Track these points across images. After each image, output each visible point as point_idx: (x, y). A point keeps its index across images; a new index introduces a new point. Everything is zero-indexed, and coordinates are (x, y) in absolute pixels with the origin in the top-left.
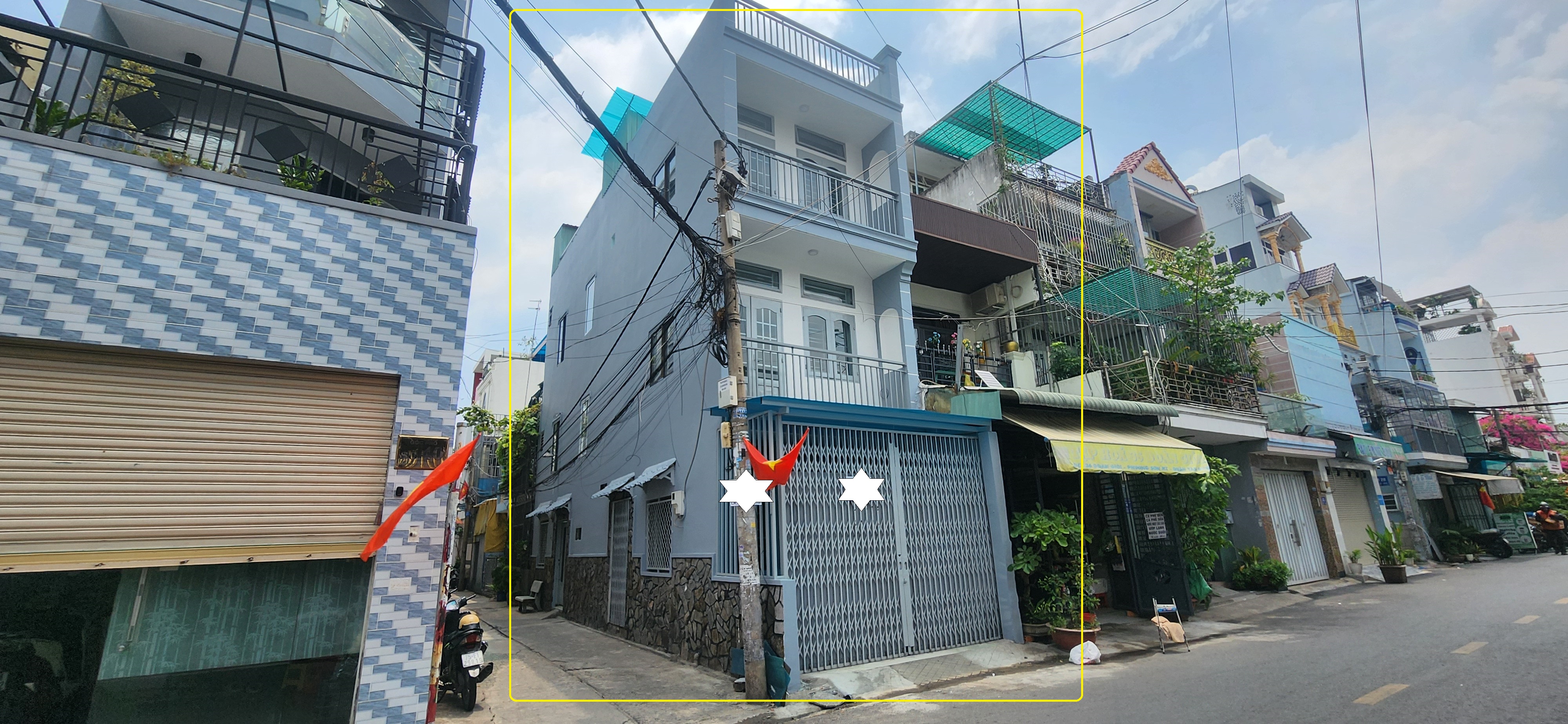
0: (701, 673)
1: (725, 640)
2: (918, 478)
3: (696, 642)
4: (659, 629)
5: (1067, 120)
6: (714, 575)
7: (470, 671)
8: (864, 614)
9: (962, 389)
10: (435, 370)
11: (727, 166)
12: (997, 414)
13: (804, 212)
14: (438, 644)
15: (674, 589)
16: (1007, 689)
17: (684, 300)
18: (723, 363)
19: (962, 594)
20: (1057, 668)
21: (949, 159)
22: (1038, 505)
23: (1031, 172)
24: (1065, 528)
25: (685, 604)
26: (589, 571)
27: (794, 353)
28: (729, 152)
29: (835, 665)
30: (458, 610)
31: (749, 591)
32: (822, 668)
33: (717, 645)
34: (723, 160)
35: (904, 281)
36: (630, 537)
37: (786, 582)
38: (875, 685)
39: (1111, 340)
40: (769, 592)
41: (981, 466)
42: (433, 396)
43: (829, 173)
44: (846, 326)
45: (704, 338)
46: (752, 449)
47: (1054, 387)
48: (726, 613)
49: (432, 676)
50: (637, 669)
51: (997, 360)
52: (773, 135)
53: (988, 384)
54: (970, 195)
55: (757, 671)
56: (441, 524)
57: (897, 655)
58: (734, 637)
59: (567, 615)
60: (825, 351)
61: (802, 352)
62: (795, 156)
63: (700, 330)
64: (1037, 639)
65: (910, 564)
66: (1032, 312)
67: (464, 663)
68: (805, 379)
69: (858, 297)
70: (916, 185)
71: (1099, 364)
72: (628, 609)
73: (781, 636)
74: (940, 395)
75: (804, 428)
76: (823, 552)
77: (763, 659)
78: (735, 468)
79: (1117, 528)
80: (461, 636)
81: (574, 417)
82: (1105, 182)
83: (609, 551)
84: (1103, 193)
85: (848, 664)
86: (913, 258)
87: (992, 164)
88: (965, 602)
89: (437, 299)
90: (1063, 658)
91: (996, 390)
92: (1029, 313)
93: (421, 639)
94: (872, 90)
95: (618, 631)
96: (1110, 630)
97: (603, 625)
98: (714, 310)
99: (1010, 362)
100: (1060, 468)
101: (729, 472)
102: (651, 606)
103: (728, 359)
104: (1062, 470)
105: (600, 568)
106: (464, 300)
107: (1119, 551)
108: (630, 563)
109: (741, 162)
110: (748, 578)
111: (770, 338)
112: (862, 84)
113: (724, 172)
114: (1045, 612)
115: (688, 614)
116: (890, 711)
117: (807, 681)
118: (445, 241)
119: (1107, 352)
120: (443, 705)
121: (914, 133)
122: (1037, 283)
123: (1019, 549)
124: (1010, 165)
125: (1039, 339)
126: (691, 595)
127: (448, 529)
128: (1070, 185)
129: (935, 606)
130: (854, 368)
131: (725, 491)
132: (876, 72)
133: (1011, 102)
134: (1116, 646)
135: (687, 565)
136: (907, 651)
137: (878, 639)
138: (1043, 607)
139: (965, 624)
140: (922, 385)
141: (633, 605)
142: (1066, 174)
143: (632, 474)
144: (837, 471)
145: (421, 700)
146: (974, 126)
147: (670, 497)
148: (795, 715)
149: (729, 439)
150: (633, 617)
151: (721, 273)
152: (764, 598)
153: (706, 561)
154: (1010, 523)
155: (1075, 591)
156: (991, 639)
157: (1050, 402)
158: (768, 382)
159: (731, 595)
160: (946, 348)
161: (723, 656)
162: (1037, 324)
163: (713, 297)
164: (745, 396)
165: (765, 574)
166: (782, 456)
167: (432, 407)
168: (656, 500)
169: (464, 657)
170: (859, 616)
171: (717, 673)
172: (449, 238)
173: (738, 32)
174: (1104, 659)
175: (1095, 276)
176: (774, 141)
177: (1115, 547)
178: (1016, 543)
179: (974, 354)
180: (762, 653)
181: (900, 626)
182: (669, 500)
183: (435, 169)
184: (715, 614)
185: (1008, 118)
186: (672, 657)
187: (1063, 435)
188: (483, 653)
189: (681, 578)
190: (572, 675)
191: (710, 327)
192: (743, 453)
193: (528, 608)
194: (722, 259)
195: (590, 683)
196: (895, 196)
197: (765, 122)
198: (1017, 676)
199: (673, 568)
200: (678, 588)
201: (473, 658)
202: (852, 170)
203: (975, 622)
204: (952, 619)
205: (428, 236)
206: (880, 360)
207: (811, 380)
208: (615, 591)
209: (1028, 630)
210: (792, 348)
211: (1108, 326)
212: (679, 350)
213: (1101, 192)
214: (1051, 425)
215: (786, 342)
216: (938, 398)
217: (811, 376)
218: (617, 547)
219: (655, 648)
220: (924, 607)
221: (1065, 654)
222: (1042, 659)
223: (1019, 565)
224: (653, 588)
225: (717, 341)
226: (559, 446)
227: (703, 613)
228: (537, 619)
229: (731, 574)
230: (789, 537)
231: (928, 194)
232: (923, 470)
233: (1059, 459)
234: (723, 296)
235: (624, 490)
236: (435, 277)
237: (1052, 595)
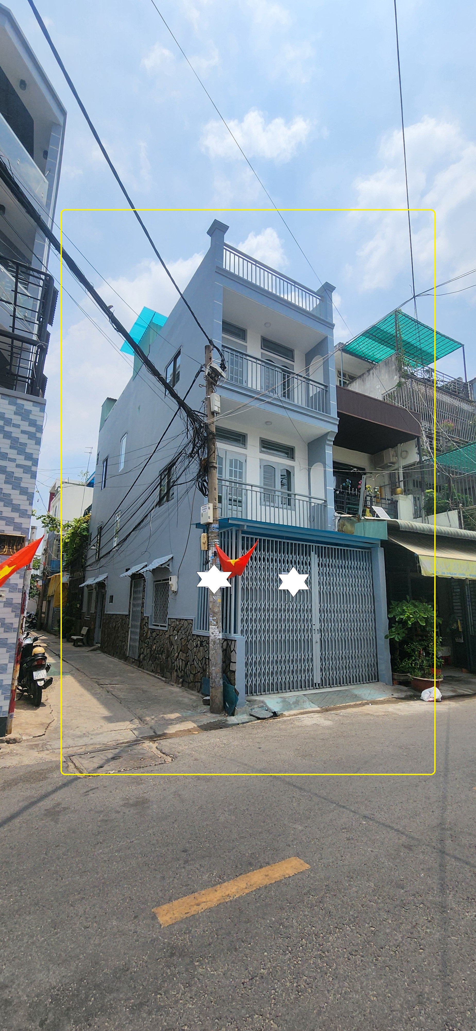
0: (183, 691)
1: (199, 672)
2: (329, 575)
3: (181, 672)
4: (159, 663)
5: (447, 338)
6: (194, 630)
7: (38, 682)
8: (289, 661)
9: (363, 518)
10: (18, 492)
11: (213, 363)
12: (384, 536)
13: (263, 395)
14: (17, 665)
15: (169, 638)
16: (378, 714)
17: (182, 451)
18: (205, 495)
19: (354, 652)
20: (412, 703)
21: (365, 362)
22: (408, 597)
23: (420, 374)
24: (424, 613)
25: (176, 647)
26: (117, 623)
27: (253, 490)
28: (215, 354)
29: (268, 692)
30: (32, 644)
31: (214, 642)
32: (260, 694)
33: (194, 675)
34: (211, 359)
35: (329, 445)
36: (143, 603)
37: (240, 639)
38: (293, 706)
39: (466, 490)
40: (228, 644)
41: (372, 569)
42: (16, 508)
43: (283, 370)
44: (289, 473)
45: (193, 477)
46: (221, 552)
47: (425, 520)
48: (200, 655)
49: (13, 684)
50: (144, 687)
51: (388, 500)
52: (246, 343)
53: (380, 516)
54: (377, 387)
55: (217, 693)
56: (20, 590)
57: (309, 688)
58: (204, 670)
59: (103, 649)
60: (274, 489)
61: (258, 489)
62: (259, 357)
63: (191, 472)
64: (401, 683)
65: (321, 631)
66: (414, 469)
67: (34, 677)
68: (259, 506)
69: (298, 454)
70: (342, 379)
71: (457, 505)
72: (140, 648)
73: (234, 672)
74: (348, 522)
75: (256, 539)
76: (264, 620)
77: (222, 685)
78: (209, 563)
79: (460, 615)
80: (33, 660)
81: (110, 525)
82: (471, 382)
83: (129, 611)
84: (469, 389)
85: (277, 692)
86: (336, 431)
87: (394, 367)
88: (355, 657)
89: (20, 445)
90: (417, 697)
91: (385, 520)
92: (412, 469)
93: (6, 661)
94: (314, 313)
95: (134, 662)
96: (451, 680)
97: (124, 658)
98: (200, 460)
99: (397, 501)
100: (423, 573)
101: (205, 566)
102: (154, 647)
103: (208, 492)
104: (425, 575)
105: (124, 622)
106: (37, 447)
107: (460, 630)
108: (143, 619)
109: (223, 361)
110: (215, 634)
111: (238, 479)
112: (308, 309)
113: (211, 367)
114: (407, 666)
115: (177, 654)
116: (301, 723)
117: (249, 701)
118: (25, 407)
119: (462, 498)
120: (21, 702)
121: (343, 344)
122: (419, 449)
123: (393, 625)
124: (406, 368)
125: (417, 487)
126: (179, 643)
127: (24, 594)
128: (446, 383)
129: (335, 658)
130: (292, 501)
131: (200, 579)
132: (318, 301)
133: (410, 324)
134: (452, 691)
135: (178, 623)
136: (316, 686)
137: (298, 677)
138: (406, 663)
139: (355, 671)
140: (336, 514)
141: (143, 646)
142: (444, 376)
143: (146, 563)
144: (276, 569)
145: (5, 698)
146: (383, 340)
147: (168, 579)
148: (240, 722)
149: (206, 544)
150: (143, 653)
151: (206, 435)
152: (224, 647)
153: (190, 622)
154: (388, 608)
155: (429, 654)
156: (371, 681)
157: (420, 530)
158: (235, 507)
159: (204, 644)
160: (355, 490)
161: (198, 682)
162: (417, 477)
163: (200, 451)
164: (218, 516)
165: (226, 632)
166: (240, 557)
167: (15, 515)
168: (160, 581)
169: (34, 673)
170: (286, 662)
171: (193, 692)
172: (28, 406)
173: (225, 270)
174: (443, 698)
175: (458, 446)
176: (247, 346)
177: (458, 627)
178: (392, 621)
179: (373, 495)
180: (221, 682)
181: (312, 670)
182: (168, 581)
183: (20, 358)
184: (193, 656)
185: (408, 336)
186: (166, 680)
187: (428, 552)
188: (47, 672)
189: (173, 631)
190: (103, 688)
191: (198, 471)
192: (215, 554)
193: (79, 644)
194: (207, 426)
195: (113, 693)
196: (326, 387)
197: (241, 333)
198: (386, 706)
199: (169, 625)
200: (171, 637)
201: (40, 674)
202: (298, 367)
203: (361, 670)
204: (346, 667)
205: (15, 404)
206: (309, 496)
207: (263, 507)
208: (133, 637)
209: (396, 677)
210: (252, 486)
211: (465, 480)
212: (177, 485)
213: (468, 389)
214: (420, 545)
215: (248, 482)
216: (346, 523)
217: (263, 505)
218: (135, 609)
219: (156, 674)
220: (328, 658)
221: (418, 694)
222: (403, 696)
223: (392, 635)
224: (156, 636)
225: (201, 480)
226: (101, 542)
227: (186, 654)
228: (84, 651)
229: (204, 631)
230: (242, 610)
231: (349, 386)
232: (333, 570)
233: (423, 568)
234: (207, 451)
235: (140, 573)
236: (19, 430)
237: (413, 656)
